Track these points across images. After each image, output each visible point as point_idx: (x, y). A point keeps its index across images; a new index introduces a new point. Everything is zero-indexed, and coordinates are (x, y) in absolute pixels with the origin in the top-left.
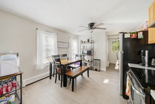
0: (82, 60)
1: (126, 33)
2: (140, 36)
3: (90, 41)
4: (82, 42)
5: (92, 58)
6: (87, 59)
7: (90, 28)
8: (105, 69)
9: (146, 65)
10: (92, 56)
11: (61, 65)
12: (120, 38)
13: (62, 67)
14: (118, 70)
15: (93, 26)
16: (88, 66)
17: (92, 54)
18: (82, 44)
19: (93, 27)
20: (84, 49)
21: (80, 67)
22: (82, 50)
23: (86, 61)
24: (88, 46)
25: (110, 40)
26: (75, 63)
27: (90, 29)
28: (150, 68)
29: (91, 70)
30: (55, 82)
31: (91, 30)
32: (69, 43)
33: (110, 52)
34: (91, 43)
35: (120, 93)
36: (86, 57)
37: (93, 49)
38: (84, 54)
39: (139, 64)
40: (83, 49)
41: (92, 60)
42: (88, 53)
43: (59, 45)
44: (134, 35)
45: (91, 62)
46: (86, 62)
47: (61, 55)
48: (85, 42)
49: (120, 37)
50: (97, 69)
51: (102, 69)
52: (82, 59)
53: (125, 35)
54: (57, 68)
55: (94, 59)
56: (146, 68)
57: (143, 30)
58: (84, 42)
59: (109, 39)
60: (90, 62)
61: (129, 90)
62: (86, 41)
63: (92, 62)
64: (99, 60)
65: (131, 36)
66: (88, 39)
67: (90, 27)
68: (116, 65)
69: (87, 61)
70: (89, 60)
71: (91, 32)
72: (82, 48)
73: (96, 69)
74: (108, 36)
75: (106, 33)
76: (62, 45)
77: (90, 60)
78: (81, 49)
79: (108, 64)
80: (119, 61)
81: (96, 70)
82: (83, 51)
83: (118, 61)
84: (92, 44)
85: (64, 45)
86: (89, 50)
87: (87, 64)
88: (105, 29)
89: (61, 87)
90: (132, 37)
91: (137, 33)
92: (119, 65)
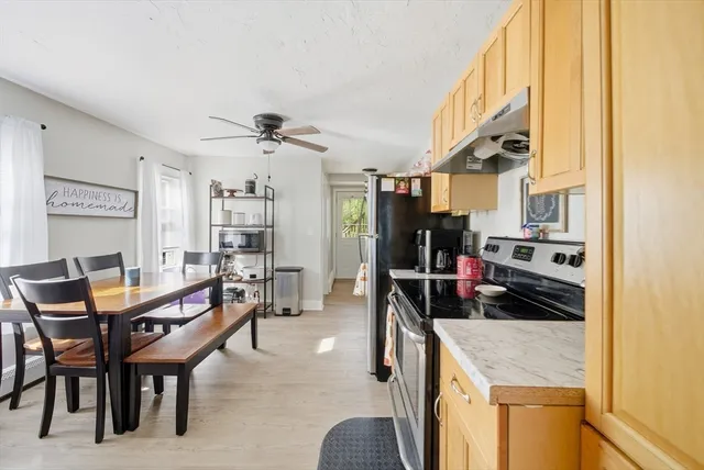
0: (224, 278)
1: (385, 176)
2: (416, 189)
3: (259, 191)
4: (220, 194)
5: (269, 265)
6: (245, 270)
7: (262, 132)
8: (318, 305)
9: (428, 270)
10: (269, 256)
11: (97, 317)
12: (369, 189)
13: (104, 326)
14: (363, 297)
15: (277, 127)
16: (251, 301)
17: (269, 249)
18: (217, 202)
19: (277, 134)
20: (230, 226)
21: (214, 313)
22: (220, 228)
23: (240, 281)
24: (250, 213)
25: (335, 190)
26: (179, 297)
27: (265, 139)
28: (434, 276)
29: (265, 316)
30: (44, 433)
31: (266, 145)
32: (136, 193)
33: (334, 236)
34: (266, 198)
35: (369, 369)
36: (241, 260)
37: (273, 227)
38: (230, 250)
39: (413, 268)
40: (223, 226)
41: (269, 275)
42: (249, 245)
43: (57, 201)
44: (402, 185)
45: (265, 280)
46: (240, 286)
47: (76, 260)
48: (232, 192)
49: (369, 185)
50: (289, 310)
51: (308, 305)
52: (221, 273)
53: (383, 181)
54: (57, 343)
55: (275, 267)
56: (427, 276)
57: (422, 173)
58: (226, 194)
59: (332, 187)
60: (258, 282)
61: (392, 349)
62: (243, 186)
63: (269, 283)
64: (298, 271)
65: (397, 187)
66: (252, 178)
67: (263, 129)
68: (358, 279)
69: (247, 278)
70: (253, 276)
71: (265, 152)
72: (218, 219)
73: (284, 310)
74: (330, 176)
75: (324, 163)
76: (87, 201)
77: (260, 276)
78: (211, 225)
79: (330, 281)
80: (365, 267)
81: (287, 313)
82: (222, 235)
83: (362, 265)
84: (269, 203)
85: (98, 203)
86: (256, 230)
87: (247, 295)
88: (322, 149)
89: (99, 439)
90: (400, 192)
91: (410, 179)
92: (365, 279)
